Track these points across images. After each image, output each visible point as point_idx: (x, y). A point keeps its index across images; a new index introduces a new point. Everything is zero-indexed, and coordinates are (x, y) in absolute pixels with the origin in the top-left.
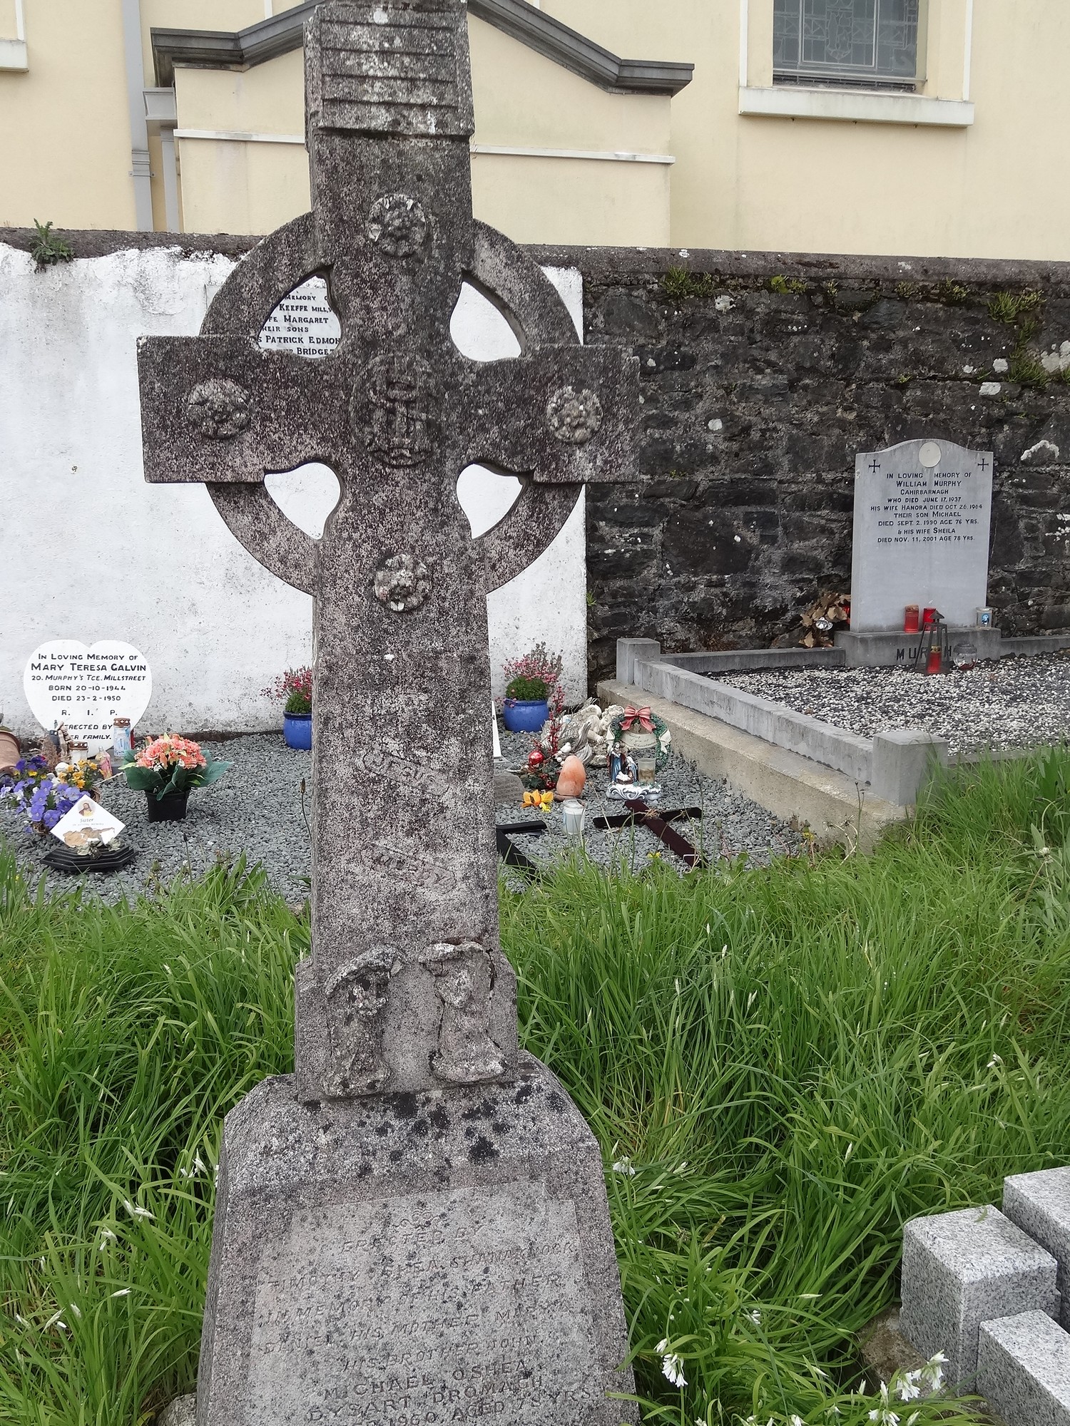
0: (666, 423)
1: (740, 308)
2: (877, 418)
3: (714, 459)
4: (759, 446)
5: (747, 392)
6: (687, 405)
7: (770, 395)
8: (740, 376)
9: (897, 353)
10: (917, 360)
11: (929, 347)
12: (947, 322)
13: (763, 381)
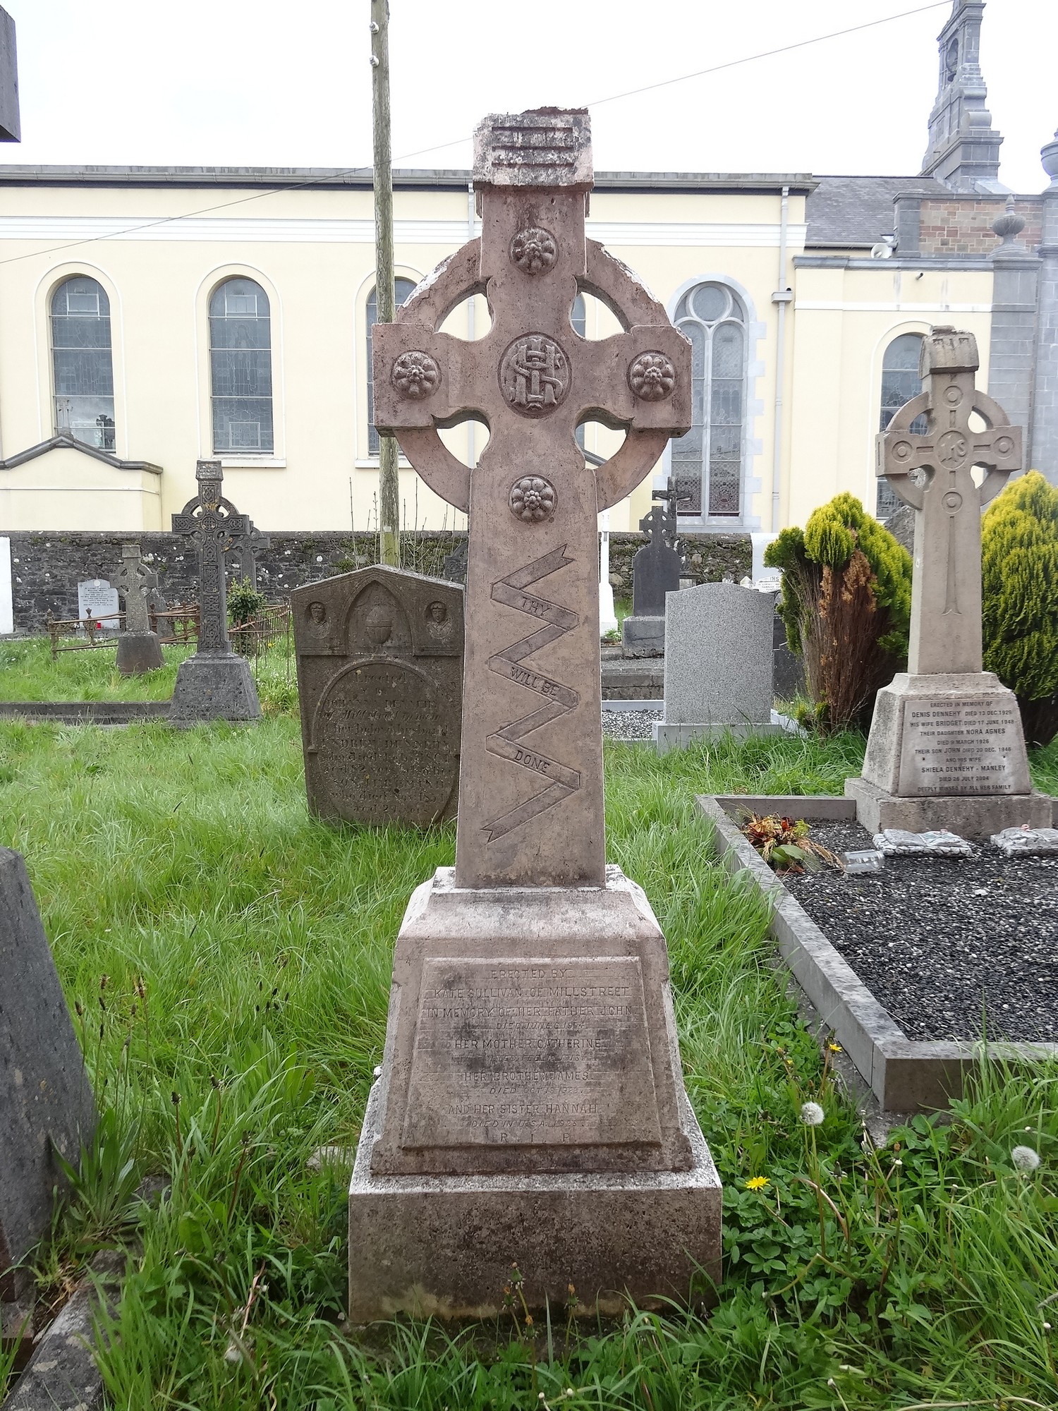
0: (34, 574)
1: (53, 546)
2: (94, 573)
3: (48, 583)
4: (60, 580)
5: (56, 567)
6: (40, 570)
7: (62, 568)
8: (54, 563)
9: (99, 557)
10: (105, 558)
11: (108, 555)
12: (113, 549)
13: (60, 564)
